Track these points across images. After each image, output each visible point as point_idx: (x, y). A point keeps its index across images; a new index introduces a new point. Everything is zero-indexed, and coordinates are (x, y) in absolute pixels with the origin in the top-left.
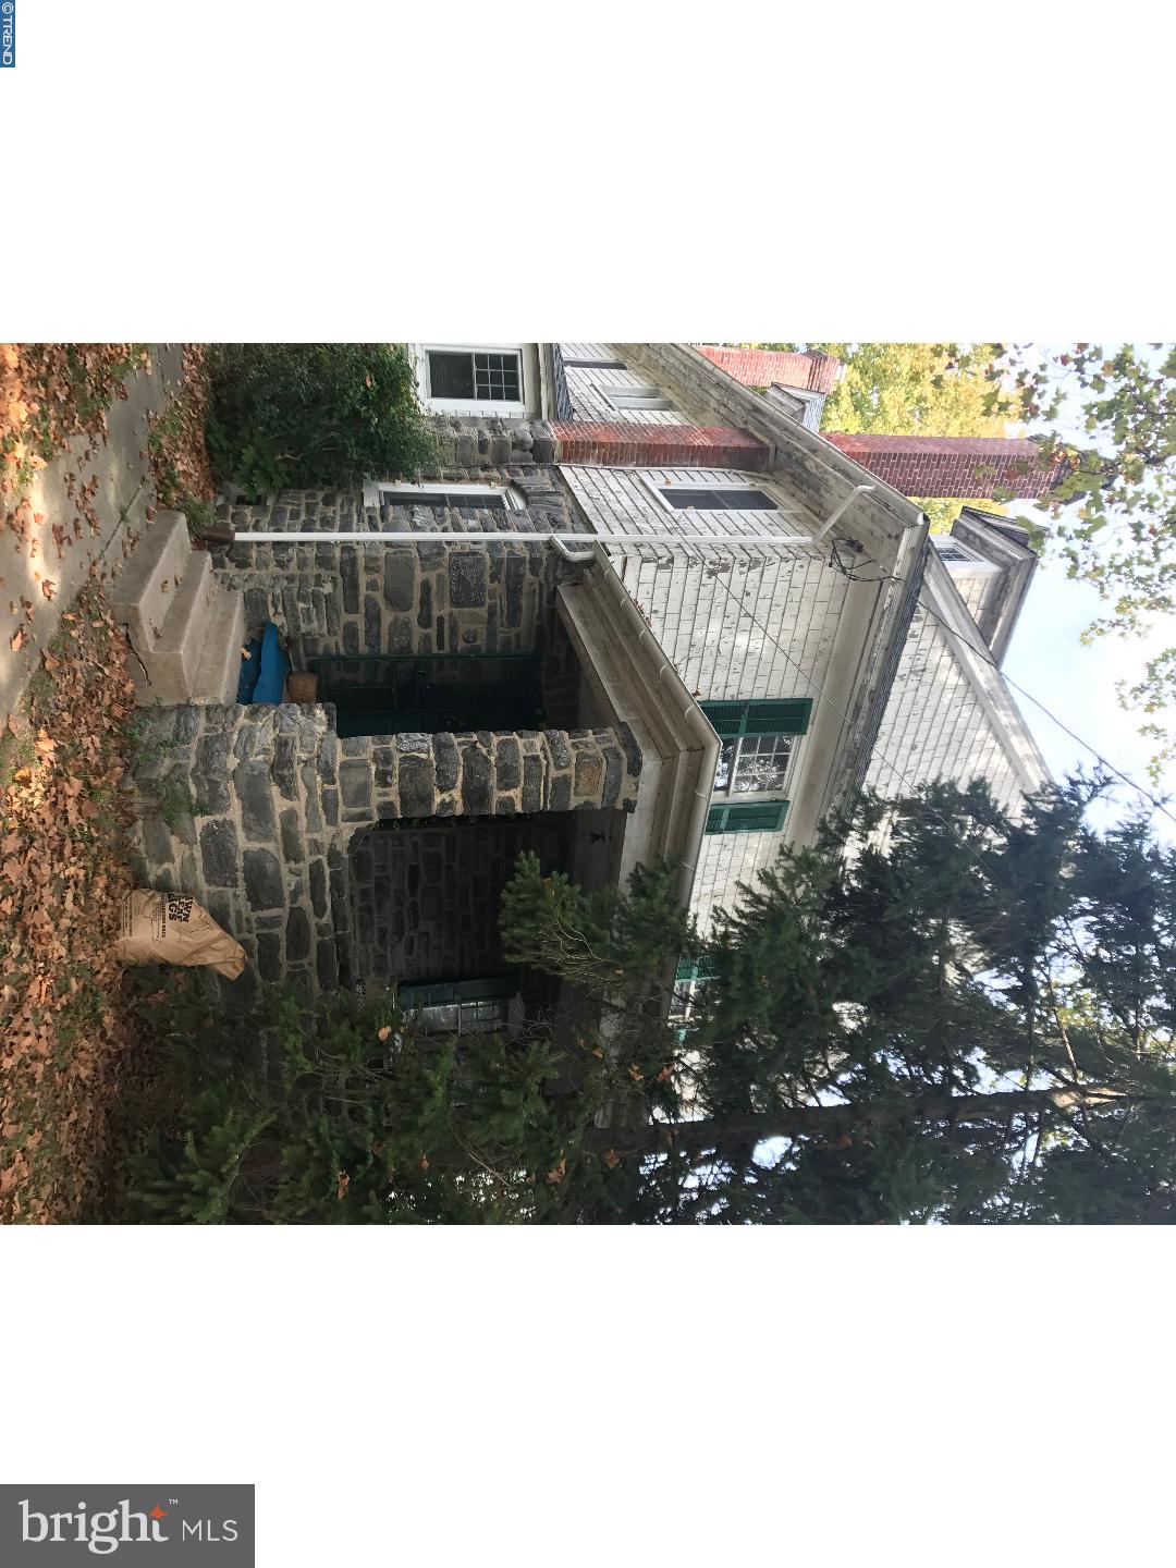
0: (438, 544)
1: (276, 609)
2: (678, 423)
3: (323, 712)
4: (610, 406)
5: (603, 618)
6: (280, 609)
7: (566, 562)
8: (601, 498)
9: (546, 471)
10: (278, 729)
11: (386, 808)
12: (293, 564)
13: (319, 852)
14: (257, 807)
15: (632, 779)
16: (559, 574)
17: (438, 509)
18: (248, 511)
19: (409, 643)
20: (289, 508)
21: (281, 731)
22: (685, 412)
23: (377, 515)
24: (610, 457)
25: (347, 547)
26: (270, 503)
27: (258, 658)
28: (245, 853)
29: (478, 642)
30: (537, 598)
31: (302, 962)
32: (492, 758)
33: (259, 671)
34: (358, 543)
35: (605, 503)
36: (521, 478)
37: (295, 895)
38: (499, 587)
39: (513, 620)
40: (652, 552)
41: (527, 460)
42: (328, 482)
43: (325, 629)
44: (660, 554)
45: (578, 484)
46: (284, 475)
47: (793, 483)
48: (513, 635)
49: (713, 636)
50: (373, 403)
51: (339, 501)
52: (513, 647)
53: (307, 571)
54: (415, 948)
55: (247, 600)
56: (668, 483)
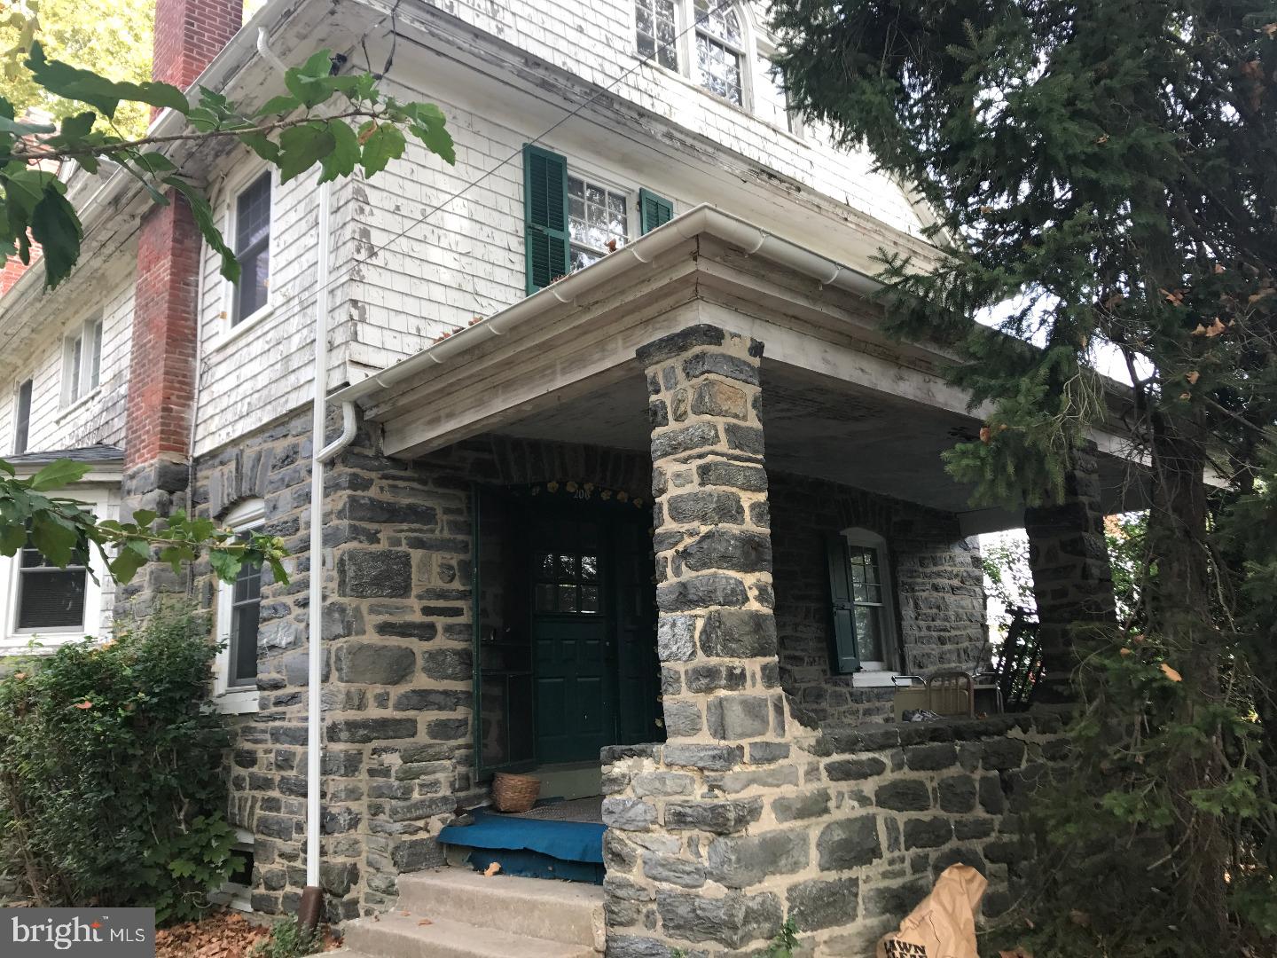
0: (327, 612)
1: (421, 829)
2: (132, 303)
3: (617, 763)
4: (93, 398)
5: (445, 392)
6: (421, 823)
7: (355, 442)
8: (248, 400)
9: (199, 475)
10: (652, 827)
11: (769, 676)
12: (354, 806)
13: (818, 769)
14: (774, 854)
15: (727, 341)
16: (371, 453)
17: (264, 614)
18: (262, 868)
19: (456, 653)
20: (258, 812)
21: (653, 822)
22: (105, 302)
23: (273, 694)
24: (181, 390)
25: (331, 734)
26: (248, 839)
27: (501, 854)
28: (823, 870)
29: (454, 563)
30: (401, 484)
31: (930, 790)
32: (704, 529)
33: (526, 852)
34: (323, 720)
35: (256, 396)
36: (213, 507)
37: (863, 800)
38: (386, 532)
39: (426, 516)
40: (341, 329)
41: (183, 499)
42: (216, 760)
43: (447, 763)
44: (344, 318)
45: (223, 433)
46: (209, 821)
47: (228, 153)
48: (445, 517)
49: (448, 259)
50: (114, 701)
51: (248, 746)
52: (461, 519)
53: (364, 787)
54: (797, 654)
55: (409, 868)
56: (223, 316)
